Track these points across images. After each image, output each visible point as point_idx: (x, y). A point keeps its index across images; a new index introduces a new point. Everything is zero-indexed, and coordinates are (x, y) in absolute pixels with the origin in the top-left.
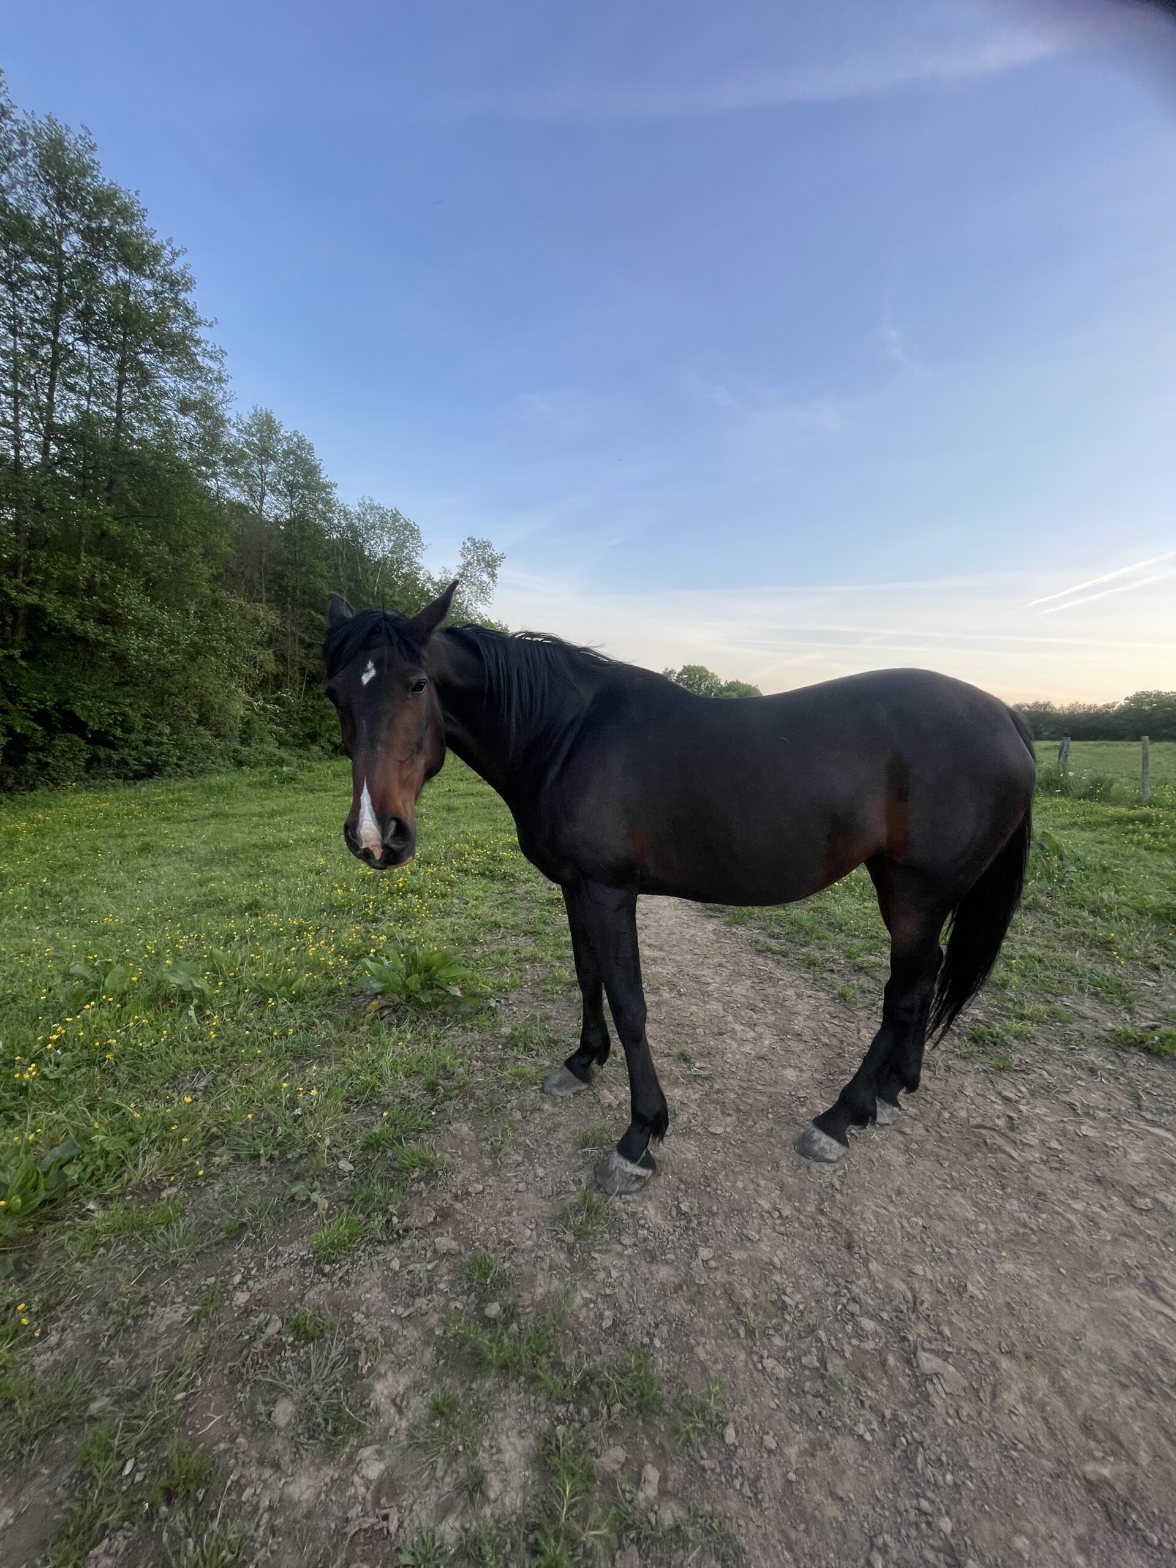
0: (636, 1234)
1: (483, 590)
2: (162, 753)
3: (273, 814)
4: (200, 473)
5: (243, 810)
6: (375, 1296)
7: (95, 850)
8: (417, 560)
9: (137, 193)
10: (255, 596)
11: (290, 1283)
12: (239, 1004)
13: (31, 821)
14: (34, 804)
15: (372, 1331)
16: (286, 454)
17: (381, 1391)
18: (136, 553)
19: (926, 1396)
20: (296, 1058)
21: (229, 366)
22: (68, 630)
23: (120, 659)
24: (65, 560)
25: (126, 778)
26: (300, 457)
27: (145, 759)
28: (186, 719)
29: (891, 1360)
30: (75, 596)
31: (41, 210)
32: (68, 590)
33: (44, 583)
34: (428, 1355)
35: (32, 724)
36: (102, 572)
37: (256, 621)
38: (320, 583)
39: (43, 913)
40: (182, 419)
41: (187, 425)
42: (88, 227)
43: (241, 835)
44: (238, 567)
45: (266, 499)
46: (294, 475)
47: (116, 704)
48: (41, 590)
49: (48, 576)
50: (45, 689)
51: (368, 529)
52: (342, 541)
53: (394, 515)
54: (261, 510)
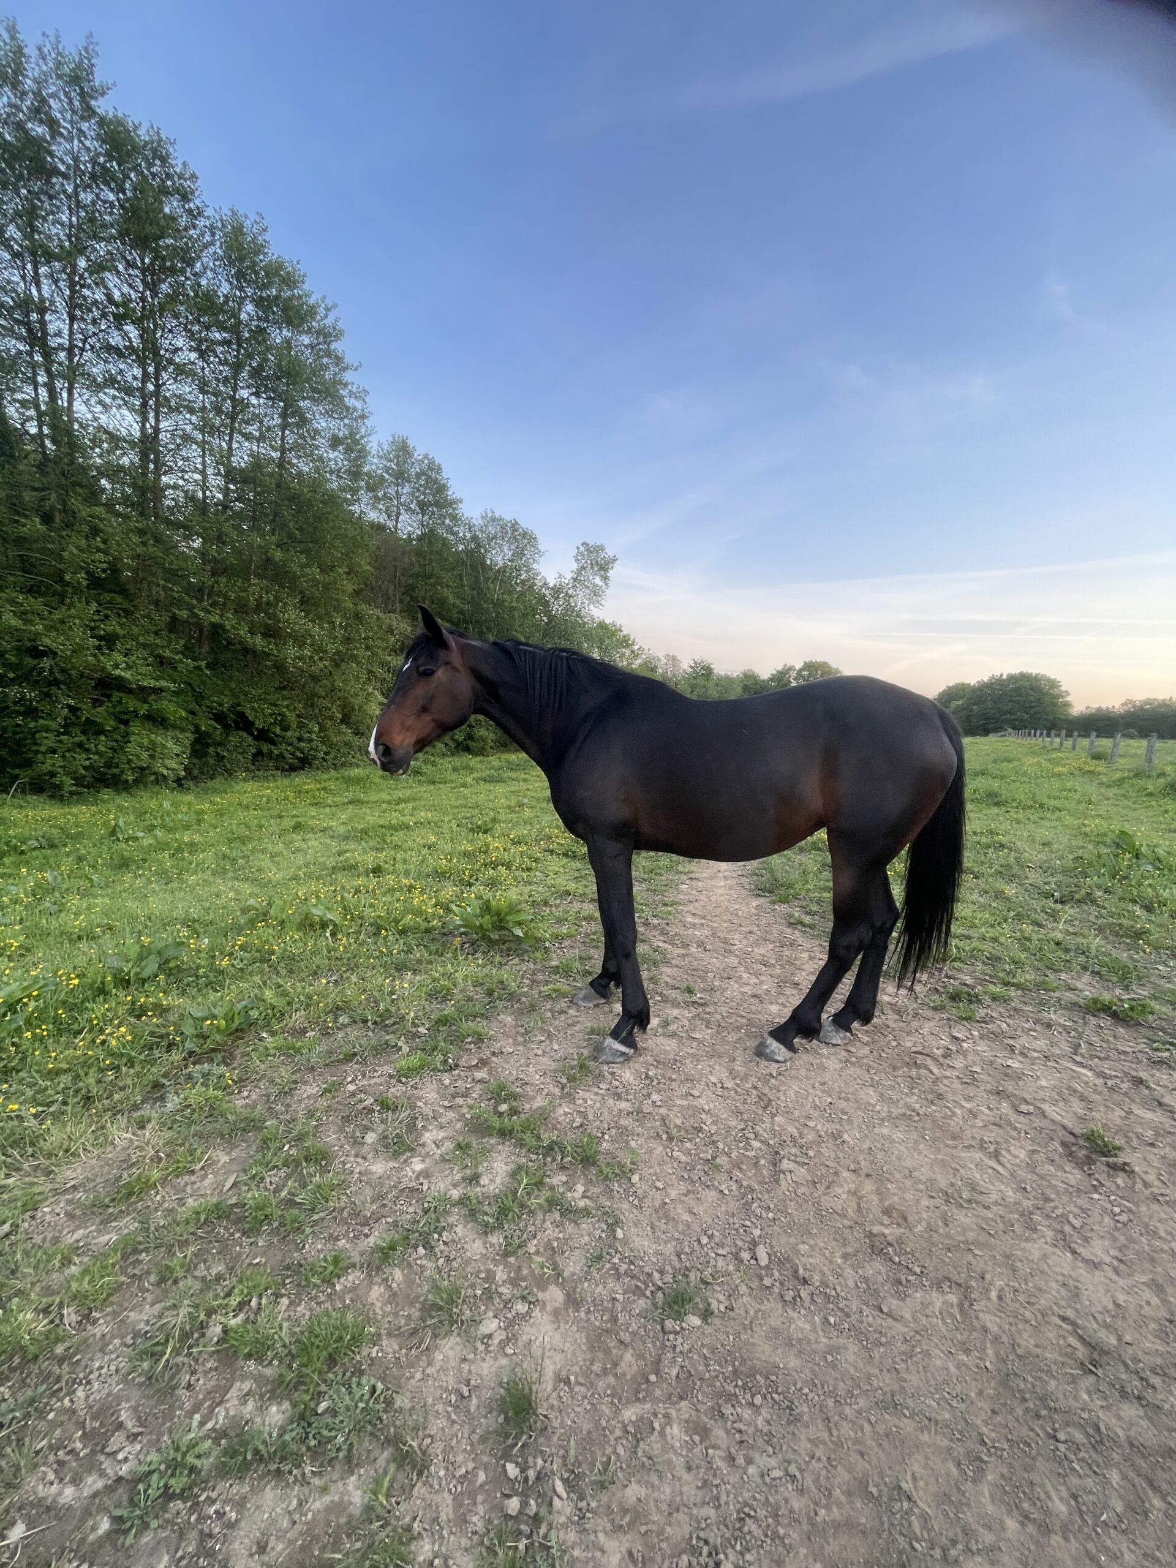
0: (611, 1083)
1: (596, 594)
2: (312, 749)
3: (399, 801)
4: (346, 500)
5: (374, 799)
6: (432, 1096)
7: (261, 827)
8: (535, 566)
9: (298, 262)
10: (390, 606)
11: (381, 1085)
12: (360, 932)
13: (212, 803)
14: (215, 791)
15: (427, 1110)
16: (418, 476)
17: (428, 1137)
18: (294, 574)
19: (777, 1181)
20: (398, 970)
21: (372, 404)
22: (240, 643)
23: (280, 667)
24: (239, 584)
25: (284, 770)
26: (430, 477)
27: (298, 754)
28: (331, 718)
29: (763, 1162)
30: (247, 613)
31: (225, 289)
32: (241, 609)
33: (224, 604)
34: (459, 1125)
35: (213, 722)
36: (267, 593)
37: (391, 631)
38: (446, 593)
39: (225, 871)
40: (332, 455)
41: (335, 457)
42: (261, 296)
43: (372, 818)
44: (377, 581)
45: (401, 518)
46: (424, 494)
47: (276, 706)
48: (222, 610)
49: (227, 598)
50: (223, 693)
51: (490, 540)
52: (466, 551)
53: (513, 526)
54: (396, 527)
